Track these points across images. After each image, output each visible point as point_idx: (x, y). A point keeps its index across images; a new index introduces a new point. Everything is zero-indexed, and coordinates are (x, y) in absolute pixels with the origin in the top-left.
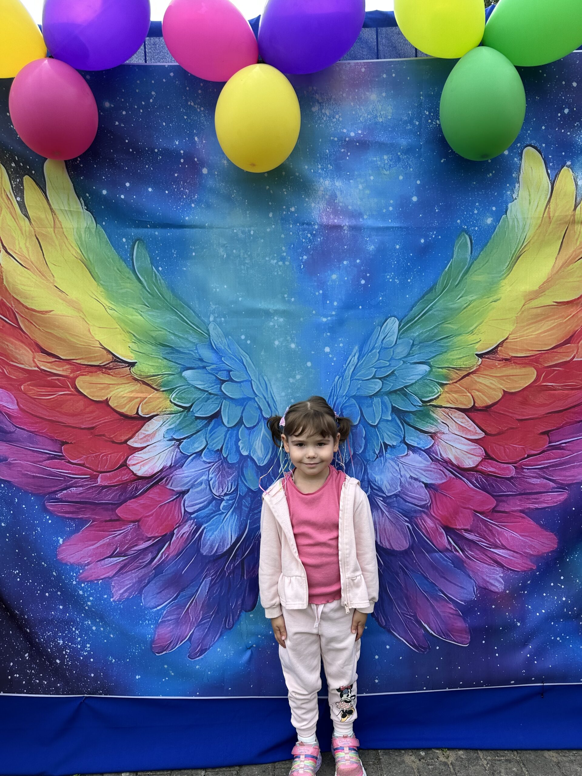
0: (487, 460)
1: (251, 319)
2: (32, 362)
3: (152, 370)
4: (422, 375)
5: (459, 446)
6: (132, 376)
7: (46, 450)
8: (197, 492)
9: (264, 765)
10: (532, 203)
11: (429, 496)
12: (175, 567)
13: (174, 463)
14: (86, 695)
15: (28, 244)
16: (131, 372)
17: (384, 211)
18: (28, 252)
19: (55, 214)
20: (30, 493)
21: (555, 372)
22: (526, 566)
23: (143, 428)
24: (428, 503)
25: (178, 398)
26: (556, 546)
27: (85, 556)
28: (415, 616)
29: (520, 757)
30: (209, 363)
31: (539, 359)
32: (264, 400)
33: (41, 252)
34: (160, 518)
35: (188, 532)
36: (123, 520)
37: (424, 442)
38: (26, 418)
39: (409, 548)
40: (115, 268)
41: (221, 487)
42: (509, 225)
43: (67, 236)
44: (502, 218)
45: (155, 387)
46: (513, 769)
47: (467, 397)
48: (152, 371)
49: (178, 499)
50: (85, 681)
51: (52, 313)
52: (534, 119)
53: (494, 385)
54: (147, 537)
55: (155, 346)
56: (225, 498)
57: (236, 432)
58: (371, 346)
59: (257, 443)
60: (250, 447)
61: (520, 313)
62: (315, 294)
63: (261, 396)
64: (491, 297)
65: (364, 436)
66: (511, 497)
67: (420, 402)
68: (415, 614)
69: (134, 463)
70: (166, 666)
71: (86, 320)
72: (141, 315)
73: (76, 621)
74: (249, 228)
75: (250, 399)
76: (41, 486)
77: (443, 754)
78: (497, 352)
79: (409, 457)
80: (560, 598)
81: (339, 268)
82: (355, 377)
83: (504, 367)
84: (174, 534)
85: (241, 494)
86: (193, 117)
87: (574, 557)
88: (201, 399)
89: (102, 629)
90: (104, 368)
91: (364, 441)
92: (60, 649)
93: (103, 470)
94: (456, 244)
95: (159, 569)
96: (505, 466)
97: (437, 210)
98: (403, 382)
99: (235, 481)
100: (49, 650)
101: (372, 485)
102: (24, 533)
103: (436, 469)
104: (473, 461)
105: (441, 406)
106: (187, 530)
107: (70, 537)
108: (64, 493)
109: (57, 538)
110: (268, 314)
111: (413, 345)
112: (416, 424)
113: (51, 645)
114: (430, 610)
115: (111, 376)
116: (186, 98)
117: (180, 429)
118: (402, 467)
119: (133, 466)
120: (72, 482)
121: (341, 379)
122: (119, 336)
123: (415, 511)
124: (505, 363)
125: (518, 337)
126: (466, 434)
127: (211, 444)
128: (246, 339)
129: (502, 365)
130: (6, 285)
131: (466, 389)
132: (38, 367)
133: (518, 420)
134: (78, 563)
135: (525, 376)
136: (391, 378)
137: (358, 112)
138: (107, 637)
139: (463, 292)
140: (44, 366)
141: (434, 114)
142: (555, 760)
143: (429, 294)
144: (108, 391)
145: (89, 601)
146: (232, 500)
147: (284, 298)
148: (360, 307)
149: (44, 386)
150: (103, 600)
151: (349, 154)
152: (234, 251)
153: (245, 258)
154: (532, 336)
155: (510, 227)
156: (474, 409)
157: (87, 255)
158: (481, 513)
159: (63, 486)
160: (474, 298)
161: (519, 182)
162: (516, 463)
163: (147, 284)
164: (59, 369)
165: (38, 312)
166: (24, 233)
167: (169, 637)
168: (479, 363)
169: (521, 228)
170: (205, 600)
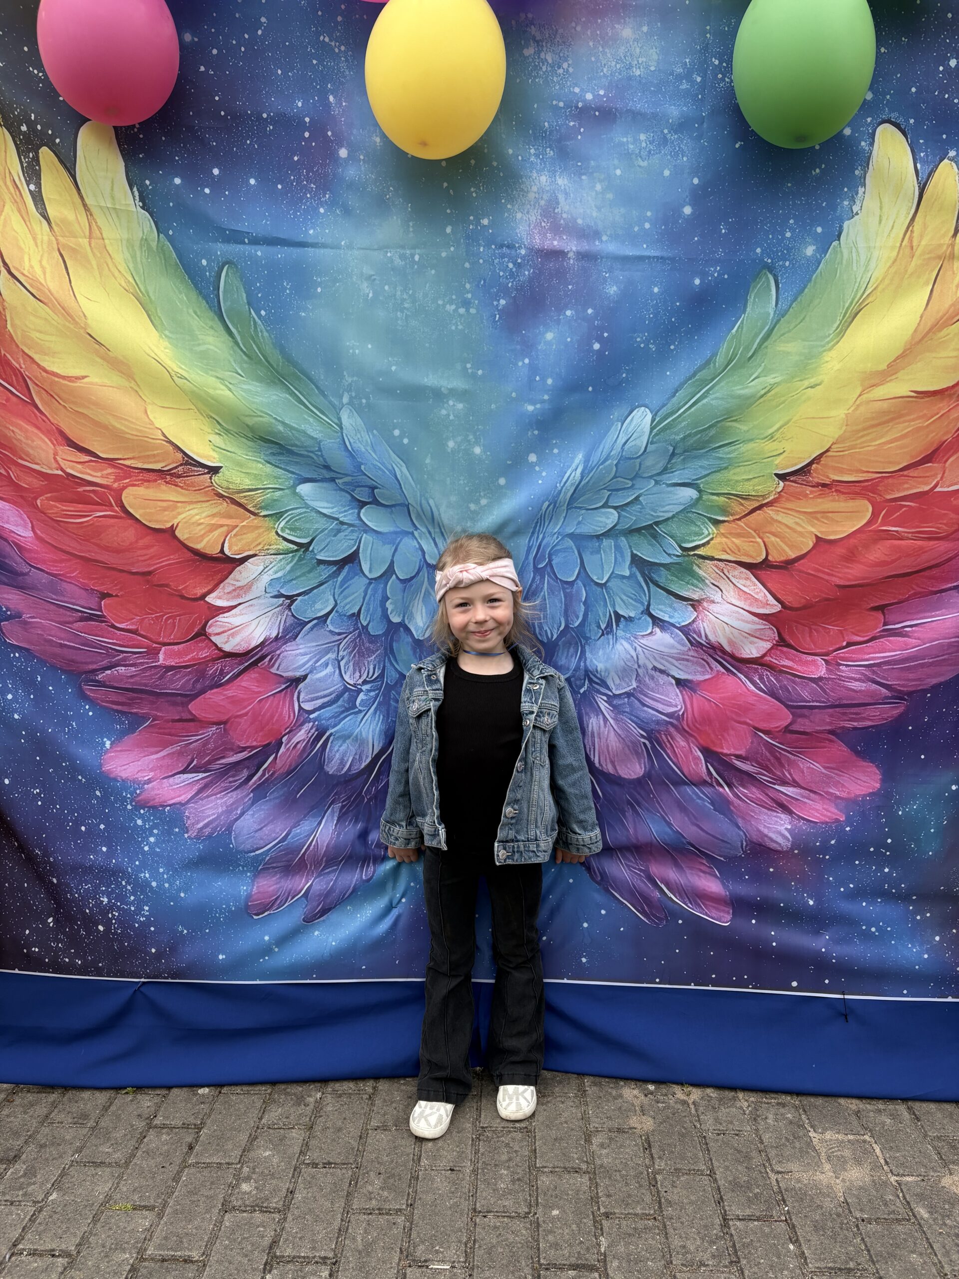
0: (780, 648)
1: (410, 403)
2: (54, 461)
3: (248, 481)
4: (684, 504)
5: (736, 624)
6: (214, 490)
7: (77, 605)
8: (320, 680)
10: (883, 222)
11: (682, 700)
12: (286, 789)
13: (282, 633)
14: (143, 980)
15: (45, 263)
16: (211, 482)
17: (636, 229)
18: (46, 276)
19: (91, 214)
22: (829, 814)
23: (232, 576)
24: (680, 710)
25: (289, 529)
26: (879, 785)
27: (144, 770)
30: (340, 473)
31: (878, 486)
32: (427, 538)
33: (67, 276)
34: (260, 717)
35: (303, 741)
36: (200, 721)
37: (683, 616)
38: (47, 553)
39: (643, 776)
40: (191, 311)
41: (357, 671)
42: (842, 260)
43: (110, 253)
44: (832, 246)
45: (251, 509)
46: (787, 1116)
47: (756, 545)
48: (247, 483)
49: (289, 690)
51: (86, 380)
53: (801, 526)
54: (239, 746)
55: (252, 440)
56: (365, 688)
57: (382, 585)
58: (605, 454)
59: (416, 605)
60: (405, 611)
61: (853, 408)
62: (516, 364)
63: (423, 532)
64: (805, 379)
65: (583, 600)
66: (816, 710)
67: (678, 549)
69: (218, 631)
71: (141, 393)
72: (230, 390)
73: (127, 871)
74: (413, 251)
75: (404, 535)
76: (73, 661)
77: (683, 1090)
78: (809, 472)
79: (653, 638)
80: (880, 869)
81: (558, 322)
82: (577, 506)
83: (819, 498)
84: (282, 743)
85: (389, 682)
87: (911, 809)
88: (327, 532)
89: (166, 886)
90: (166, 474)
91: (583, 608)
92: (103, 911)
93: (168, 641)
94: (751, 290)
96: (810, 658)
97: (723, 231)
98: (652, 515)
99: (379, 662)
100: (87, 911)
101: (592, 676)
102: (49, 731)
103: (697, 658)
104: (758, 649)
105: (713, 557)
106: (302, 739)
107: (120, 739)
108: (107, 674)
109: (102, 740)
110: (438, 395)
111: (673, 454)
112: (671, 585)
113: (89, 903)
115: (179, 489)
116: (317, 29)
117: (293, 579)
118: (641, 652)
119: (217, 637)
120: (119, 657)
121: (551, 506)
122: (193, 422)
123: (658, 722)
124: (821, 490)
125: (846, 448)
126: (750, 605)
127: (342, 604)
128: (401, 437)
129: (817, 493)
130: (12, 331)
131: (755, 531)
132: (62, 470)
133: (839, 586)
134: (134, 779)
135: (852, 514)
136: (634, 508)
138: (175, 898)
139: (760, 370)
140: (73, 468)
143: (705, 371)
144: (174, 513)
146: (374, 691)
147: (465, 369)
148: (590, 389)
149: (72, 501)
151: (582, 130)
152: (386, 288)
153: (403, 300)
154: (869, 448)
155: (844, 262)
156: (766, 564)
157: (145, 287)
158: (766, 732)
159: (105, 663)
160: (777, 380)
161: (864, 185)
162: (827, 654)
163: (242, 340)
164: (95, 474)
165: (64, 377)
166: (39, 244)
167: (274, 890)
168: (779, 490)
169: (862, 265)
170: (332, 838)
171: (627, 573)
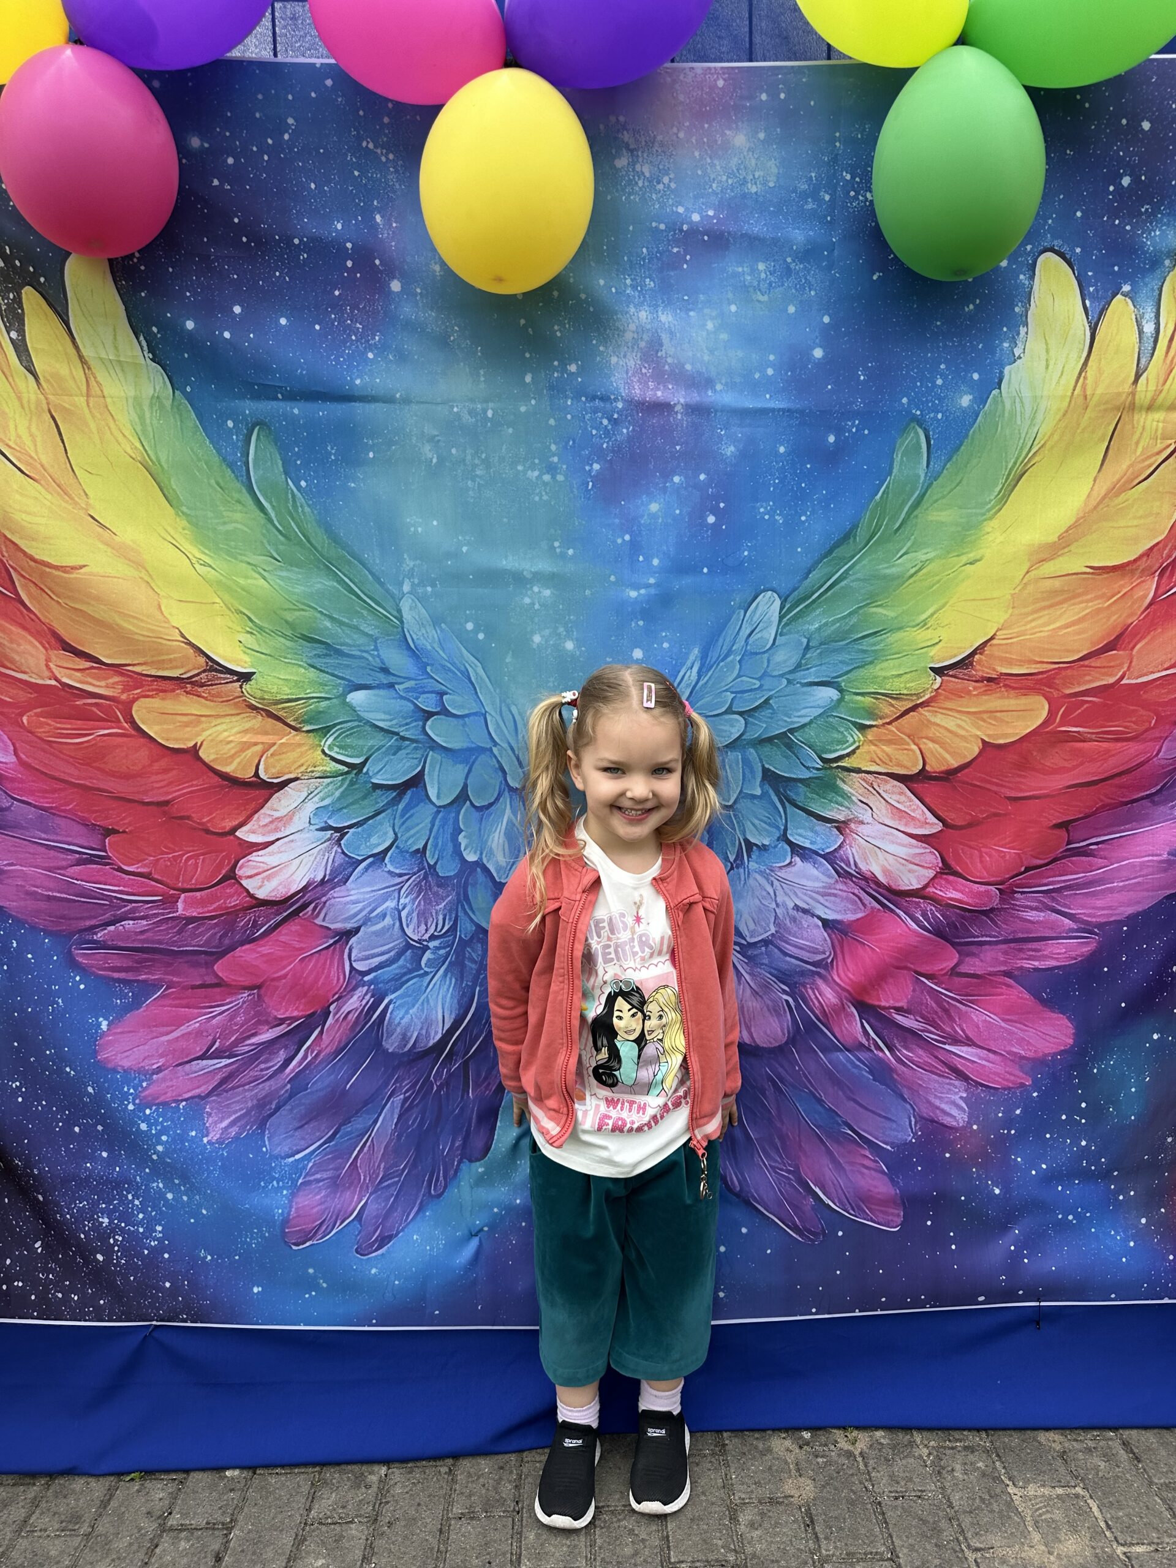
0: (945, 876)
1: (486, 591)
2: (45, 668)
3: (286, 690)
4: (823, 707)
5: (891, 848)
6: (245, 700)
7: (76, 845)
8: (377, 934)
9: (500, 1457)
10: (1051, 367)
11: (830, 945)
12: (332, 1077)
13: (330, 875)
14: (154, 1323)
15: (34, 429)
16: (242, 692)
17: (757, 376)
18: (35, 445)
19: (89, 368)
20: (42, 930)
21: (1085, 706)
22: (1012, 1078)
23: (269, 804)
24: (828, 957)
25: (338, 747)
26: (1071, 1041)
27: (153, 1056)
28: (797, 1173)
29: (991, 1442)
30: (399, 677)
31: (1054, 678)
32: (510, 752)
33: (61, 444)
34: (302, 981)
35: (357, 1009)
36: (228, 985)
37: (824, 839)
38: (33, 781)
39: (787, 1043)
40: (213, 482)
41: (423, 923)
42: (1004, 411)
43: (113, 413)
44: (991, 396)
45: (293, 723)
46: (978, 1465)
47: (911, 753)
48: (286, 692)
49: (338, 946)
50: (152, 1296)
51: (83, 570)
52: (1061, 197)
53: (964, 729)
54: (276, 1018)
55: (292, 640)
56: (432, 944)
57: (453, 815)
58: (724, 647)
59: (496, 838)
60: (482, 846)
61: (1019, 588)
62: (614, 542)
63: (505, 745)
64: (963, 554)
66: (989, 949)
67: (818, 761)
68: (798, 1168)
69: (249, 874)
70: (311, 1271)
71: (152, 585)
72: (264, 578)
73: (135, 1181)
74: (485, 405)
75: (482, 750)
76: (63, 917)
77: (846, 1436)
78: (972, 664)
79: (793, 869)
80: (1076, 1142)
81: (664, 490)
83: (985, 695)
84: (330, 1012)
85: (463, 936)
86: (372, 174)
87: (1107, 1066)
88: (384, 749)
89: (185, 1198)
90: (189, 683)
92: (104, 1235)
93: (189, 887)
94: (897, 446)
95: (299, 1082)
96: (981, 888)
97: (862, 378)
98: (786, 721)
99: (450, 911)
100: (82, 1236)
102: (30, 1010)
103: (845, 891)
104: (918, 878)
105: (860, 769)
106: (355, 1006)
107: (122, 1017)
108: (109, 932)
109: (97, 1020)
110: (519, 580)
111: (808, 648)
112: (810, 804)
113: (85, 1226)
114: (826, 1161)
115: (203, 701)
116: (358, 133)
117: (343, 808)
118: (779, 888)
119: (249, 880)
120: (126, 909)
122: (219, 619)
123: (803, 973)
124: (986, 686)
125: (1015, 635)
126: (906, 825)
127: (404, 838)
128: (476, 631)
129: (982, 690)
131: (909, 737)
132: (57, 679)
133: (1009, 798)
134: (139, 1068)
135: (1025, 713)
136: (763, 713)
137: (709, 170)
138: (196, 1214)
139: (909, 544)
140: (69, 677)
141: (861, 180)
142: (1058, 1447)
143: (842, 547)
144: (197, 729)
145: (160, 1142)
146: (444, 948)
147: (553, 548)
148: (705, 570)
149: (69, 717)
150: (188, 1141)
151: (688, 258)
152: (454, 451)
153: (475, 466)
154: (1042, 634)
155: (1006, 415)
156: (922, 775)
157: (155, 452)
158: (929, 977)
159: (107, 916)
160: (929, 556)
161: (1026, 324)
162: (1002, 882)
163: (277, 516)
164: (98, 683)
165: (57, 568)
166: (26, 405)
167: (318, 1212)
168: (936, 686)
169: (1027, 416)
170: (391, 1140)
171: (758, 792)
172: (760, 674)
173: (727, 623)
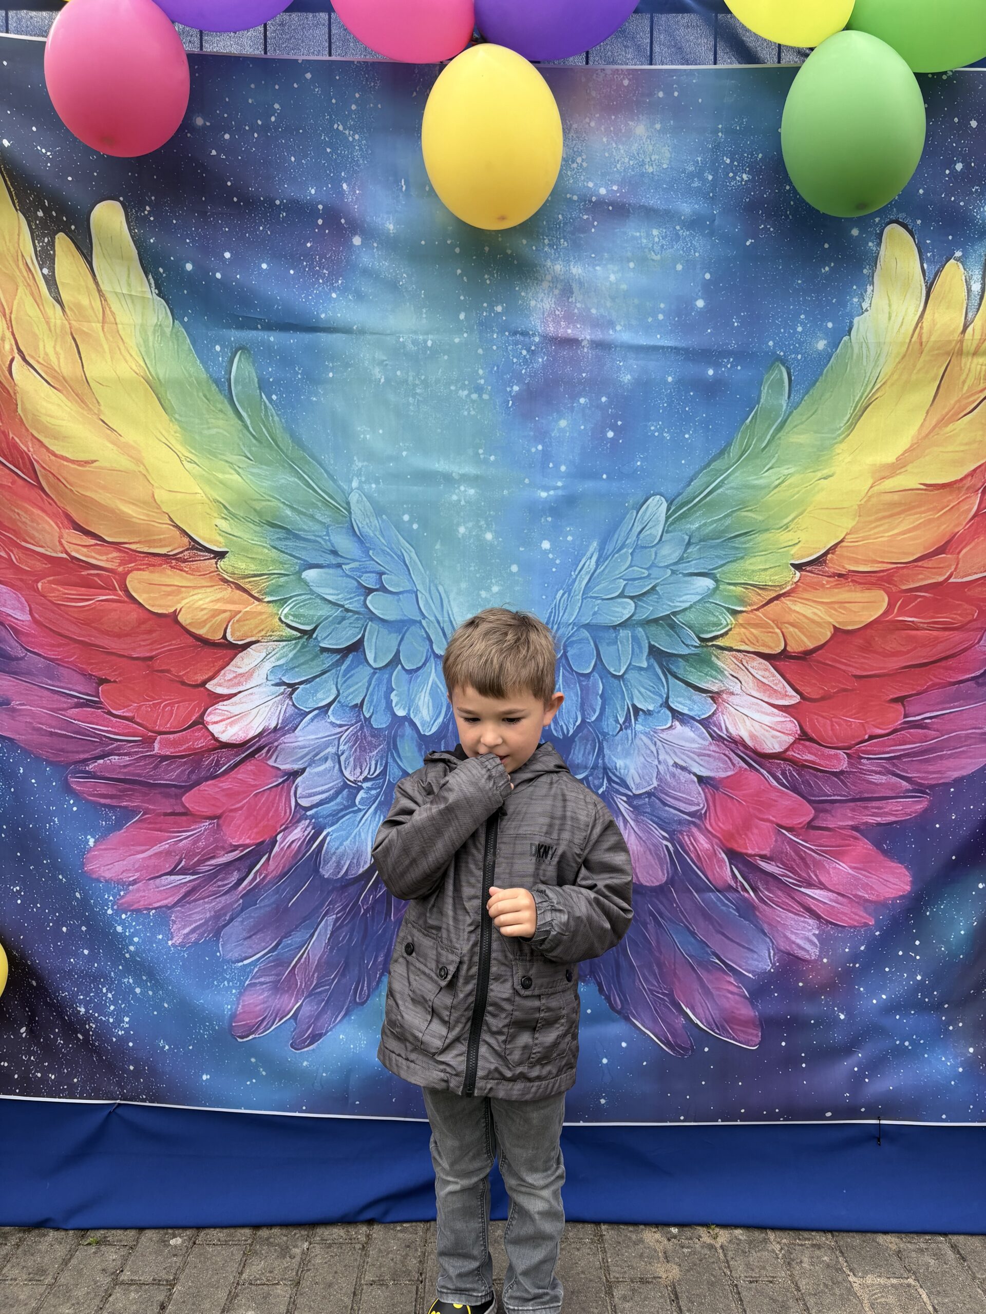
0: (802, 742)
1: (421, 488)
2: (58, 544)
3: (253, 567)
4: (701, 594)
5: (756, 716)
6: (219, 575)
7: (73, 690)
8: (318, 774)
10: (892, 318)
11: (704, 798)
12: (277, 896)
13: (281, 724)
14: (119, 1101)
15: (58, 349)
16: (217, 568)
17: (650, 320)
18: (59, 361)
19: (105, 300)
20: (45, 760)
21: (919, 600)
22: (857, 918)
23: (233, 662)
24: (702, 809)
25: (294, 616)
26: (908, 888)
27: (130, 869)
28: (671, 996)
30: (346, 558)
31: (893, 576)
32: (437, 625)
33: (80, 361)
34: (255, 813)
35: (299, 839)
36: (193, 815)
37: (700, 707)
38: (43, 636)
39: (666, 883)
40: (201, 394)
41: (358, 766)
42: (852, 354)
43: (123, 337)
44: (843, 341)
45: (256, 595)
46: (824, 1259)
47: (774, 635)
48: (252, 568)
49: (286, 784)
50: (119, 1076)
51: (95, 464)
53: (819, 616)
54: (230, 845)
55: (259, 525)
56: (365, 785)
57: (387, 676)
58: (619, 541)
60: (410, 703)
61: (865, 499)
62: (529, 451)
63: (432, 619)
64: (819, 469)
65: (600, 692)
66: (838, 804)
67: (696, 640)
68: (671, 991)
69: (216, 720)
70: (253, 1060)
71: (148, 477)
72: (239, 474)
73: (110, 976)
74: (425, 337)
75: (413, 622)
76: (62, 750)
77: (709, 1232)
78: (825, 562)
79: (673, 732)
80: (912, 976)
81: (572, 409)
82: (591, 594)
83: (837, 588)
84: (277, 841)
85: (391, 779)
88: (331, 619)
89: (151, 993)
90: (174, 559)
91: (600, 701)
92: (80, 1022)
93: (164, 730)
94: (764, 381)
95: (250, 898)
96: (833, 752)
97: (736, 324)
98: (669, 605)
99: (382, 758)
101: (610, 774)
102: (31, 826)
103: (718, 752)
104: (780, 743)
105: (732, 648)
106: (298, 836)
107: (106, 836)
108: (98, 764)
109: (86, 837)
110: (449, 480)
111: (689, 544)
112: (689, 677)
113: (67, 1011)
114: (696, 986)
115: (184, 574)
117: (295, 667)
118: (661, 747)
119: (215, 726)
120: (113, 746)
122: (199, 506)
123: (680, 822)
124: (837, 580)
125: (861, 539)
126: (770, 697)
127: (345, 694)
128: (411, 522)
129: (834, 584)
130: (22, 415)
131: (773, 621)
132: (67, 553)
133: (856, 677)
134: (118, 880)
135: (869, 605)
136: (650, 598)
138: (158, 1007)
139: (773, 461)
140: (75, 551)
142: (894, 1247)
143: (718, 461)
144: (178, 598)
145: (132, 943)
146: (375, 789)
147: (478, 454)
148: (604, 476)
149: (75, 584)
150: (156, 943)
151: (596, 223)
152: (399, 373)
153: (415, 386)
154: (882, 539)
155: (855, 357)
156: (784, 655)
157: (156, 370)
158: (788, 829)
159: (98, 751)
160: (791, 471)
161: (873, 284)
162: (849, 748)
163: (251, 423)
164: (100, 558)
165: (73, 462)
166: (53, 328)
167: (260, 1010)
168: (796, 580)
169: (872, 359)
170: (324, 953)
171: (645, 665)
172: (648, 566)
173: (621, 522)
